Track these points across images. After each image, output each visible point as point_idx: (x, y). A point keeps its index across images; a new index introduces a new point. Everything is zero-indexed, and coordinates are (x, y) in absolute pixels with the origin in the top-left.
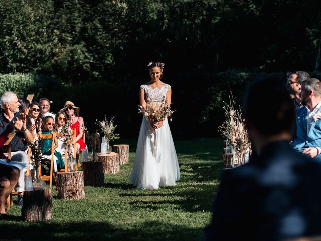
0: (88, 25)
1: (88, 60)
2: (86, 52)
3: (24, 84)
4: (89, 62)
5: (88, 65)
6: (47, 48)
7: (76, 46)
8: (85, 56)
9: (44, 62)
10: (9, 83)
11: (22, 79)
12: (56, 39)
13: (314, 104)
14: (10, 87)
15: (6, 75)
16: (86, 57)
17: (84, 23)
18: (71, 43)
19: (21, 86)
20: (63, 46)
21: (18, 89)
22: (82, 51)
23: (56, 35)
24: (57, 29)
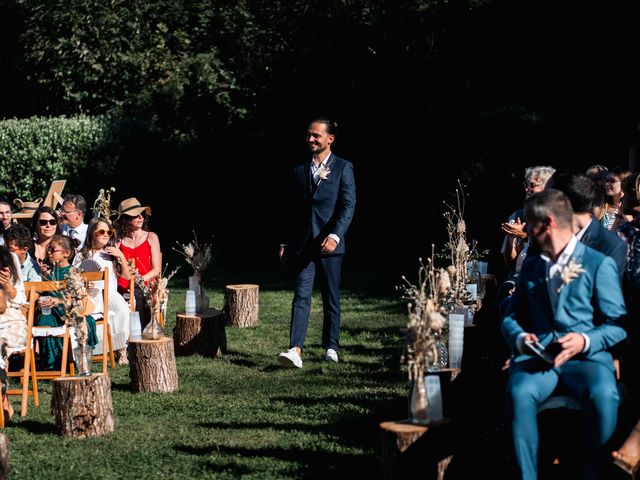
0: (226, 14)
1: (225, 85)
2: (221, 67)
3: (88, 138)
4: (228, 89)
5: (226, 94)
6: (143, 60)
7: (200, 55)
8: (220, 75)
9: (138, 89)
10: (59, 137)
11: (85, 127)
12: (162, 41)
13: (558, 247)
14: (61, 143)
15: (56, 119)
16: (221, 79)
17: (217, 9)
18: (192, 50)
19: (82, 141)
20: (175, 57)
21: (76, 148)
22: (213, 66)
23: (162, 33)
24: (164, 22)
